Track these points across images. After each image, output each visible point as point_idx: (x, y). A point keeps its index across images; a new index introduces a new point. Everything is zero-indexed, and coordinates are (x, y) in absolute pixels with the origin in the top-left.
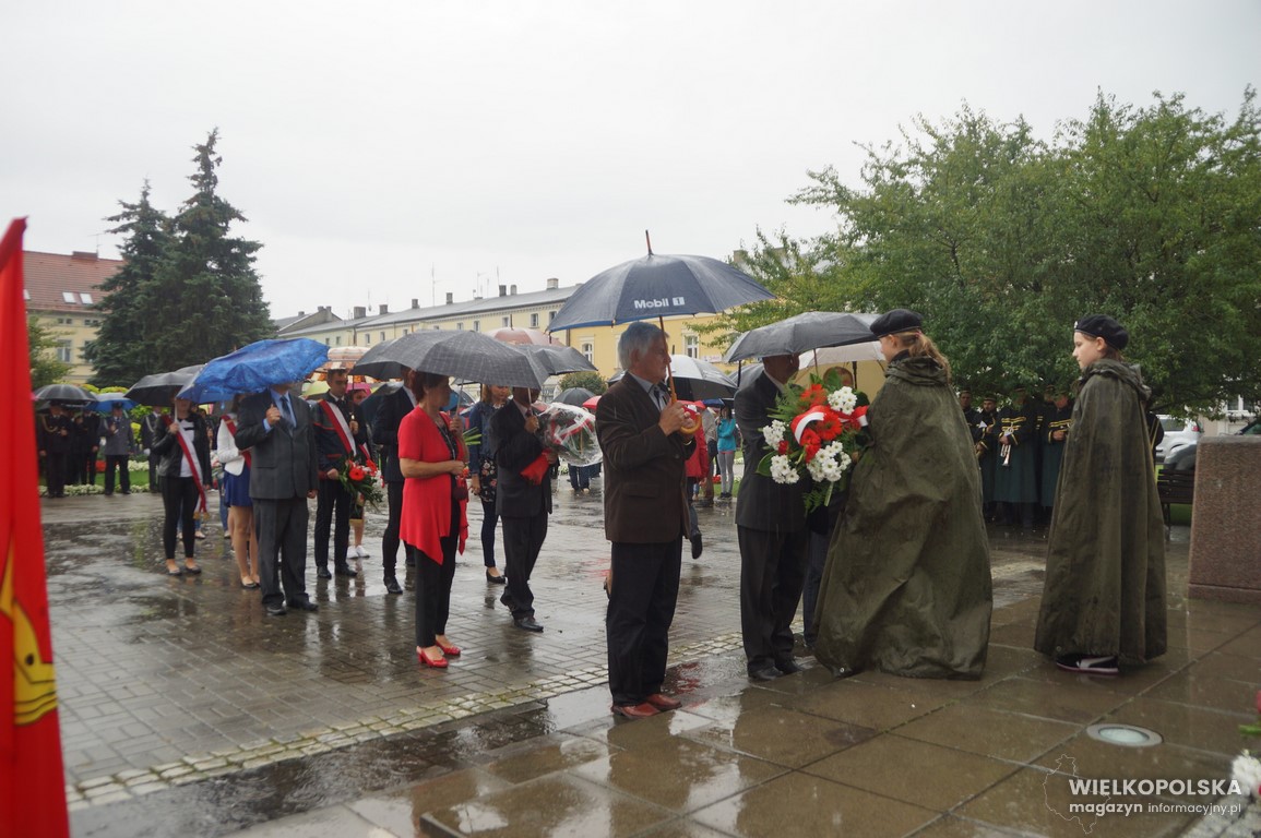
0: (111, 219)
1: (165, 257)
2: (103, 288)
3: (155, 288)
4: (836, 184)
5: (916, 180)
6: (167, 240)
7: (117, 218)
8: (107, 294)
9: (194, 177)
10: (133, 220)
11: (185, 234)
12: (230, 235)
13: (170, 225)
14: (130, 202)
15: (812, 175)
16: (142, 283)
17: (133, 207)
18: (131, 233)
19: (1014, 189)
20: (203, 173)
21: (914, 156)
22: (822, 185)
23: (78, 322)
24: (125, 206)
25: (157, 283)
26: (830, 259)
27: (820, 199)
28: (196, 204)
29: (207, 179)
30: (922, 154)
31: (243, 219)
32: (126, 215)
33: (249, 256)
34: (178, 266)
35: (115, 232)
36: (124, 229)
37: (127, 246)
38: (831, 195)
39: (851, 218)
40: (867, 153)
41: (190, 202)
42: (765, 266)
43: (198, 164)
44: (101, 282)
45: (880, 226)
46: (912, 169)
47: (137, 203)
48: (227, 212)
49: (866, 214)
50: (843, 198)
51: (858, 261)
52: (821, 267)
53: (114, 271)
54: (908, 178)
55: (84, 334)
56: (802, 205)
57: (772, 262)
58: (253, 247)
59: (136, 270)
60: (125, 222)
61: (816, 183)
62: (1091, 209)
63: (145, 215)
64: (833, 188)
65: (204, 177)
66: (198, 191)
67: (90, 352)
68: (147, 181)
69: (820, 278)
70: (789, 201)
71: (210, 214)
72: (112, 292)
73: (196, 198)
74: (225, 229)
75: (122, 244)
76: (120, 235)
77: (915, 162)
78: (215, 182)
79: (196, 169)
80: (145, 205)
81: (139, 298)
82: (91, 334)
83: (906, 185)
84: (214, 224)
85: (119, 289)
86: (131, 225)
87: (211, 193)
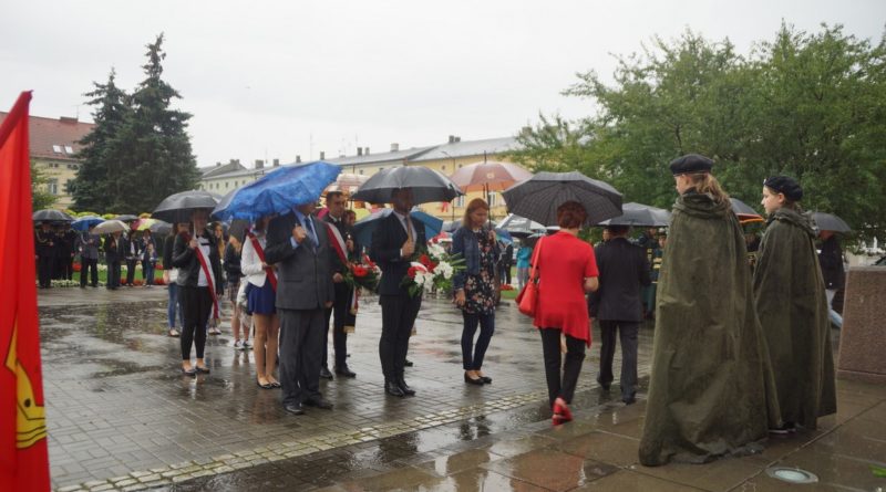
0: (88, 95)
1: (124, 122)
2: (81, 143)
3: (116, 144)
4: (596, 83)
5: (652, 81)
6: (126, 110)
7: (92, 94)
8: (83, 147)
9: (146, 67)
10: (103, 96)
11: (139, 106)
12: (171, 108)
13: (129, 99)
14: (101, 83)
15: (579, 76)
16: (108, 140)
17: (103, 87)
18: (101, 105)
19: (721, 89)
20: (152, 64)
21: (651, 64)
22: (586, 83)
23: (63, 166)
24: (97, 85)
25: (119, 141)
26: (590, 134)
27: (584, 93)
28: (147, 86)
29: (155, 68)
30: (657, 63)
31: (180, 97)
32: (98, 92)
33: (184, 122)
34: (133, 129)
35: (90, 104)
36: (97, 102)
37: (98, 115)
38: (592, 90)
39: (606, 106)
40: (617, 61)
41: (143, 84)
42: (545, 139)
43: (149, 58)
44: (79, 139)
45: (626, 113)
46: (650, 73)
47: (106, 83)
48: (169, 92)
49: (616, 103)
50: (600, 92)
51: (610, 137)
52: (584, 140)
53: (89, 131)
54: (646, 80)
55: (67, 175)
56: (571, 96)
57: (549, 135)
58: (186, 116)
59: (104, 131)
60: (97, 97)
61: (582, 81)
62: (774, 104)
63: (111, 92)
64: (593, 85)
65: (154, 67)
66: (148, 77)
67: (70, 188)
68: (113, 69)
69: (583, 148)
70: (563, 94)
71: (156, 92)
72: (87, 146)
73: (147, 82)
74: (167, 104)
75: (95, 112)
76: (94, 106)
77: (652, 68)
78: (161, 70)
79: (147, 61)
80: (111, 85)
81: (105, 151)
82: (71, 175)
83: (645, 84)
84: (159, 100)
85: (92, 144)
86: (101, 100)
87: (157, 78)
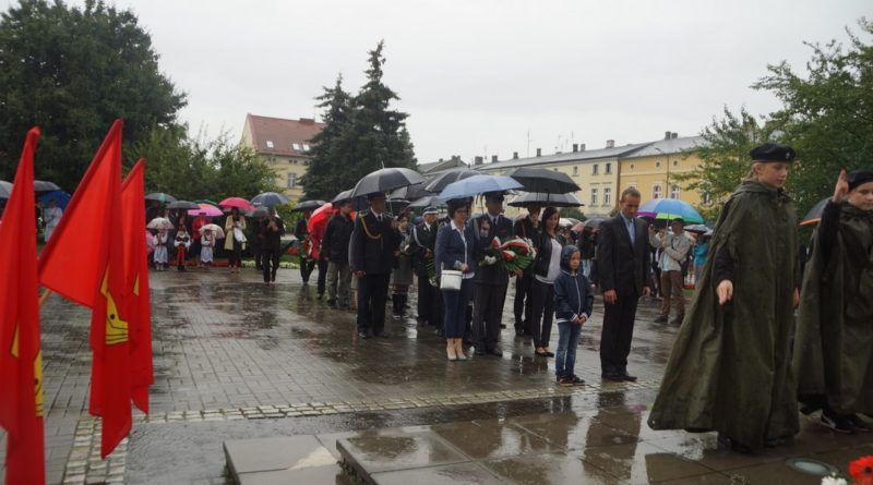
0: (318, 98)
1: (350, 122)
2: (314, 141)
3: (341, 142)
4: (789, 74)
6: (351, 112)
7: (321, 98)
8: (313, 145)
9: (368, 72)
10: (331, 99)
11: (362, 108)
12: (390, 109)
13: (354, 102)
14: (329, 88)
15: (770, 68)
16: (334, 139)
17: (331, 91)
18: (330, 107)
20: (374, 69)
21: (854, 50)
22: (777, 75)
23: (300, 162)
24: (327, 90)
25: (343, 139)
27: (775, 85)
28: (369, 89)
29: (376, 72)
30: (862, 48)
31: (397, 98)
32: (327, 96)
33: (401, 122)
34: (356, 128)
35: (320, 106)
36: (326, 104)
37: (327, 116)
38: (785, 82)
39: (787, 100)
40: (813, 50)
41: (365, 87)
42: (731, 135)
43: (371, 63)
44: (310, 137)
46: (851, 61)
47: (334, 88)
48: (388, 94)
50: (794, 82)
53: (318, 131)
54: (847, 69)
55: (301, 170)
56: (762, 90)
58: (403, 116)
59: (331, 130)
60: (326, 100)
61: (772, 74)
63: (338, 96)
64: (784, 76)
65: (374, 72)
66: (370, 80)
67: (303, 181)
68: (340, 75)
70: (754, 87)
71: (377, 95)
72: (317, 144)
73: (369, 85)
74: (386, 105)
75: (324, 114)
76: (323, 108)
77: (854, 55)
78: (381, 74)
79: (369, 66)
80: (338, 89)
81: (331, 149)
82: (304, 170)
83: (845, 74)
84: (379, 101)
85: (321, 142)
86: (329, 102)
87: (378, 81)
